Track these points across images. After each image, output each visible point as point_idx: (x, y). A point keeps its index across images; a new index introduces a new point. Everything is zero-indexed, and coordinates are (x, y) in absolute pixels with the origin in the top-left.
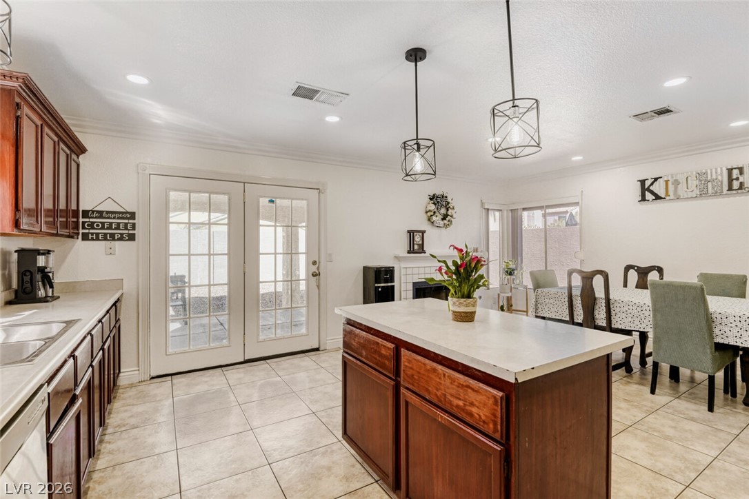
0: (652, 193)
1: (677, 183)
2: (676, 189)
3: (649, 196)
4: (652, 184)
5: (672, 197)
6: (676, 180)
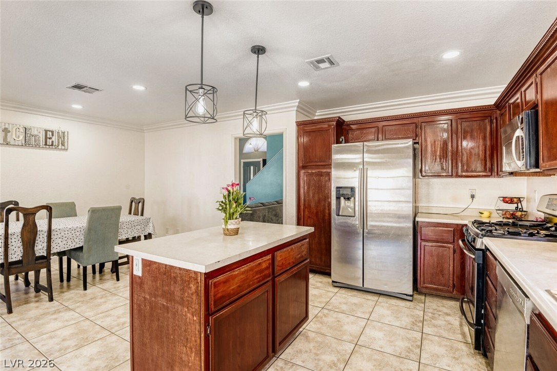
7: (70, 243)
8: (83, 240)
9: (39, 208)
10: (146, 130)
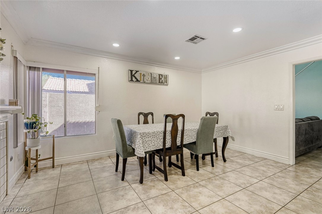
0: (136, 78)
1: (144, 75)
2: (144, 78)
3: (134, 79)
4: (135, 73)
5: (142, 81)
6: (144, 74)
7: (190, 139)
8: (196, 138)
9: (179, 116)
10: (203, 72)
